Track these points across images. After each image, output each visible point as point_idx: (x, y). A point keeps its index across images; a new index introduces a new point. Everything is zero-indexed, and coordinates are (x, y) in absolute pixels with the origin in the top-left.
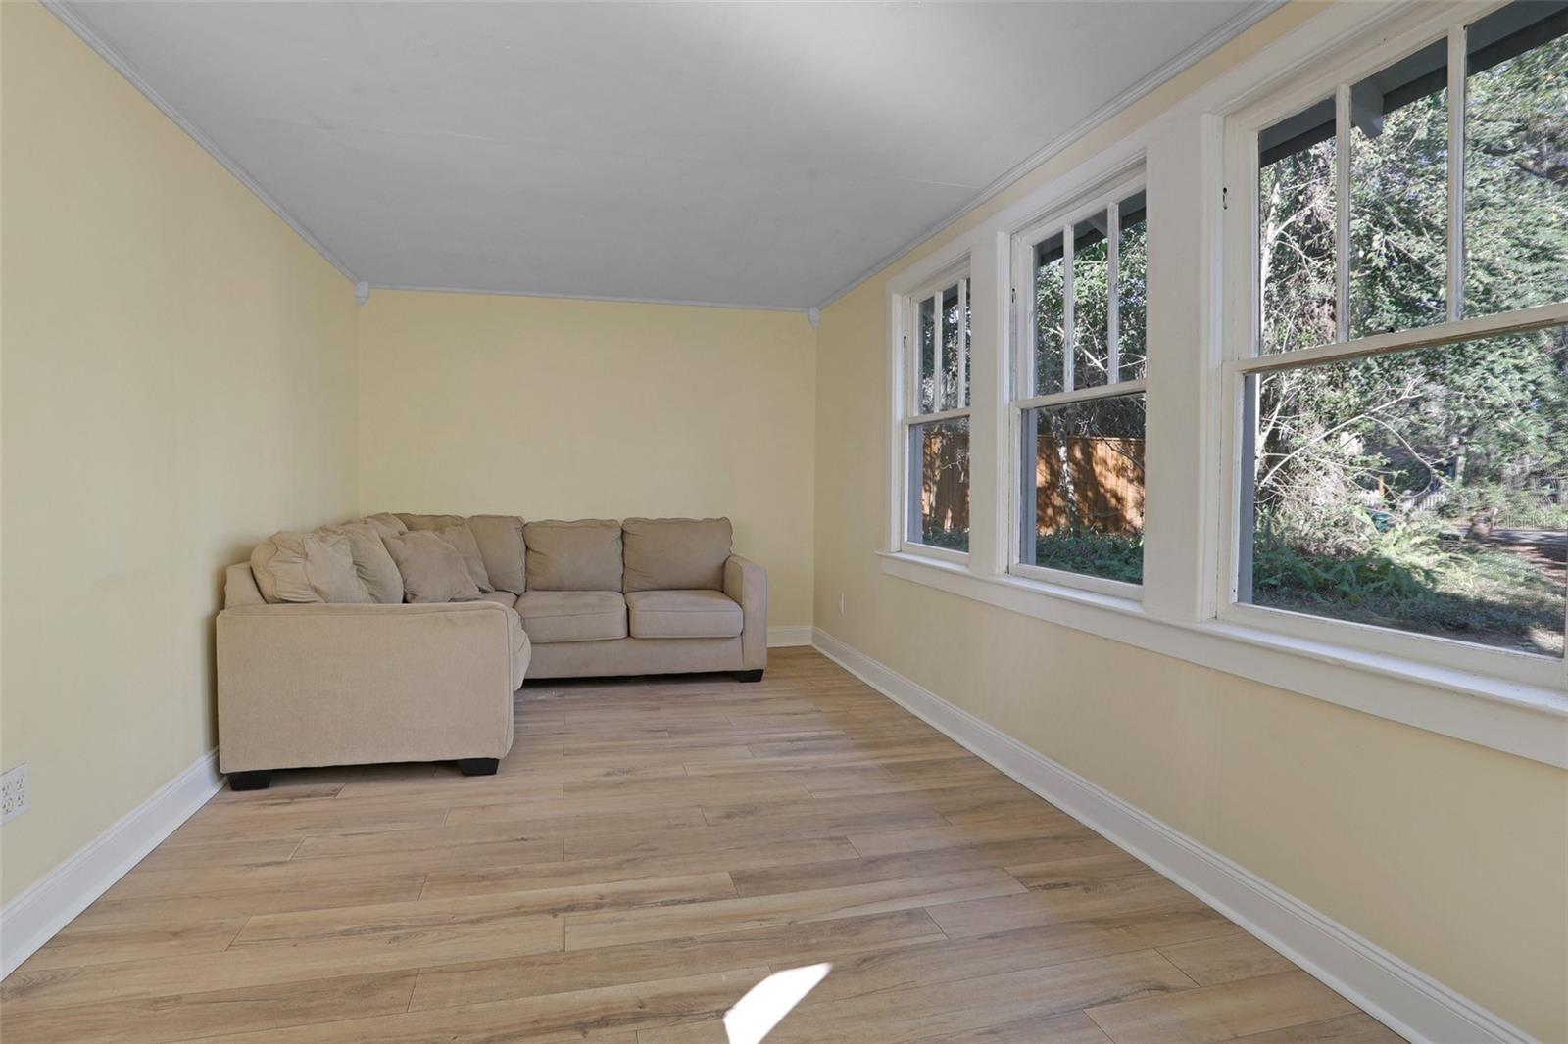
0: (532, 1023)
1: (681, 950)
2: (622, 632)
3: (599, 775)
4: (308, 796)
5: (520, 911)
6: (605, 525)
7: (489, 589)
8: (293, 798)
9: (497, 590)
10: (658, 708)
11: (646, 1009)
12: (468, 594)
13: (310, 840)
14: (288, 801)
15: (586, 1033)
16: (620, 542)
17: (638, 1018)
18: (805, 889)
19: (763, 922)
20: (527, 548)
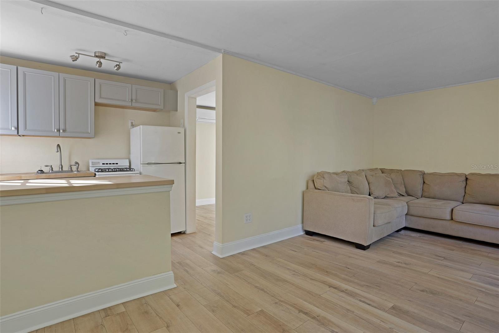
0: (294, 304)
1: (347, 313)
2: (448, 217)
3: (395, 262)
4: (318, 241)
5: (324, 283)
6: (458, 175)
7: (405, 195)
8: (314, 240)
9: (408, 195)
10: (453, 250)
11: (318, 318)
12: (392, 195)
13: (306, 249)
14: (312, 240)
15: (299, 313)
16: (465, 183)
17: (314, 318)
18: (414, 324)
19: (382, 322)
20: (424, 182)
